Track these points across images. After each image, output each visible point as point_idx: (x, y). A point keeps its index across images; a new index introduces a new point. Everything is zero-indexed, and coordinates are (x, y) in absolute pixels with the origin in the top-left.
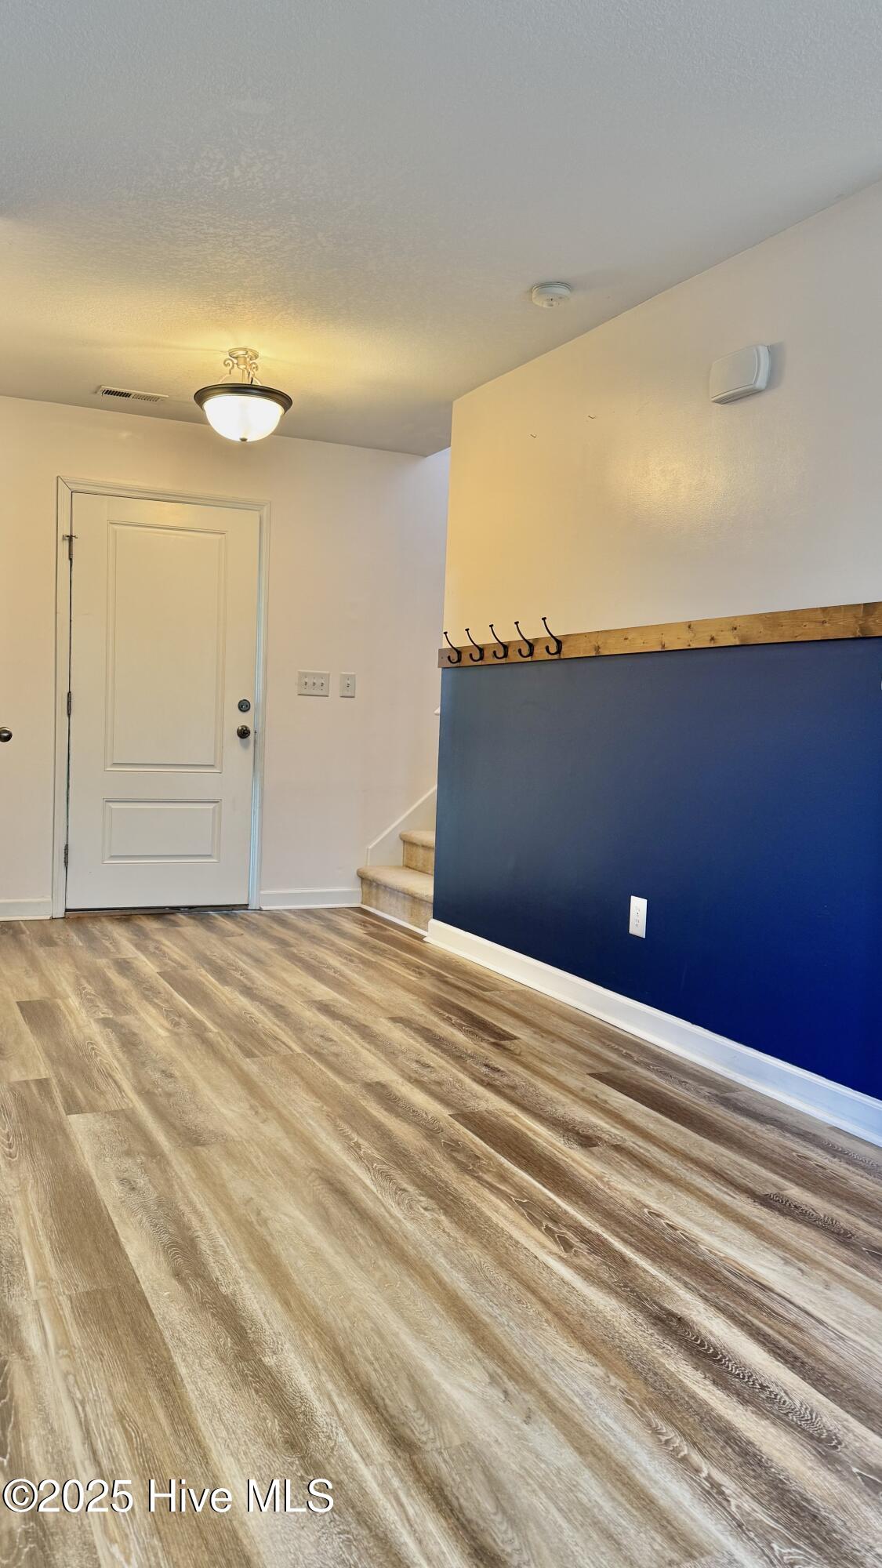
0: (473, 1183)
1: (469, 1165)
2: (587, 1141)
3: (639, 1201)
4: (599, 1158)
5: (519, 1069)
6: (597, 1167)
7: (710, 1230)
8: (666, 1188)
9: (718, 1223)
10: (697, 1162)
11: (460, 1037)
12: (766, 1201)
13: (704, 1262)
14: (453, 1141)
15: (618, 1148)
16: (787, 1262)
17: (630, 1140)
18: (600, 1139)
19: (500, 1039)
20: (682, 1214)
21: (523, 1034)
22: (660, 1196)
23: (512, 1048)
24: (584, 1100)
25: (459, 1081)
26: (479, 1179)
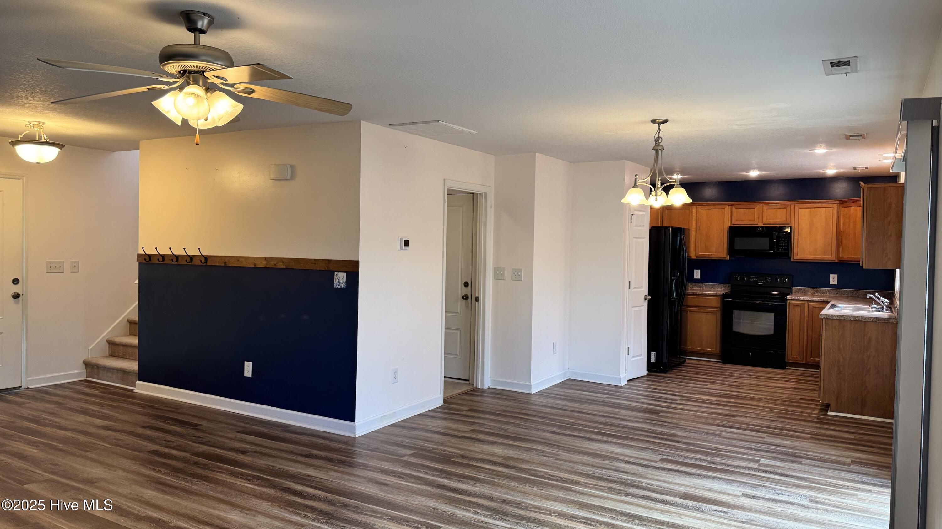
0: (209, 472)
1: (205, 467)
2: (244, 452)
3: (267, 465)
4: (250, 456)
5: (208, 435)
6: (250, 459)
7: (291, 467)
8: (275, 459)
9: (293, 465)
10: (282, 450)
11: (178, 429)
12: (307, 456)
13: (292, 474)
14: (195, 462)
15: (255, 452)
16: (315, 469)
17: (259, 449)
18: (248, 451)
19: (195, 427)
20: (282, 465)
21: (204, 423)
22: (273, 462)
23: (202, 429)
24: (237, 440)
25: (187, 444)
26: (211, 470)
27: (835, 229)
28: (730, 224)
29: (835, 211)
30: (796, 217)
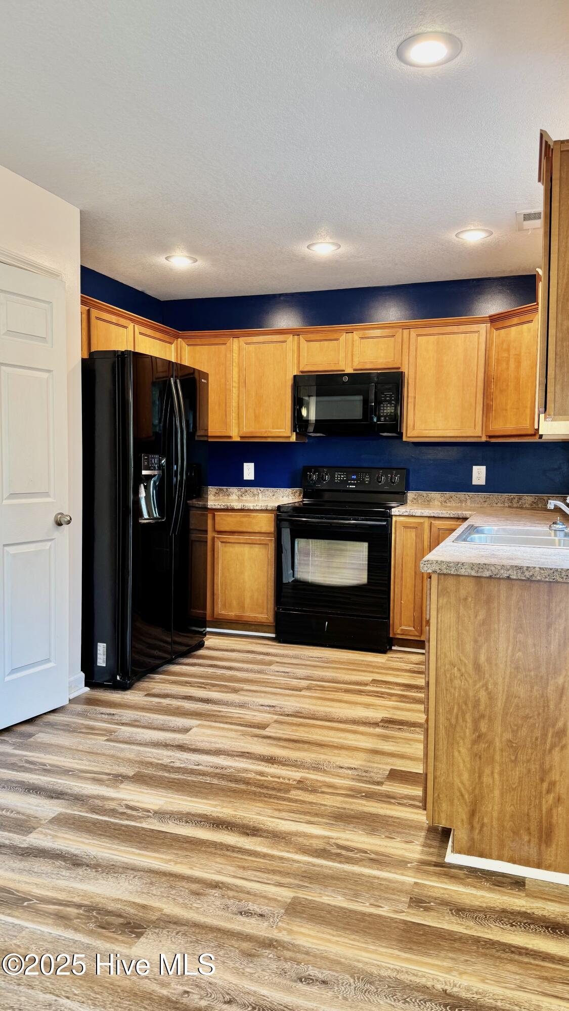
27: (481, 376)
28: (296, 371)
29: (483, 339)
30: (412, 354)
